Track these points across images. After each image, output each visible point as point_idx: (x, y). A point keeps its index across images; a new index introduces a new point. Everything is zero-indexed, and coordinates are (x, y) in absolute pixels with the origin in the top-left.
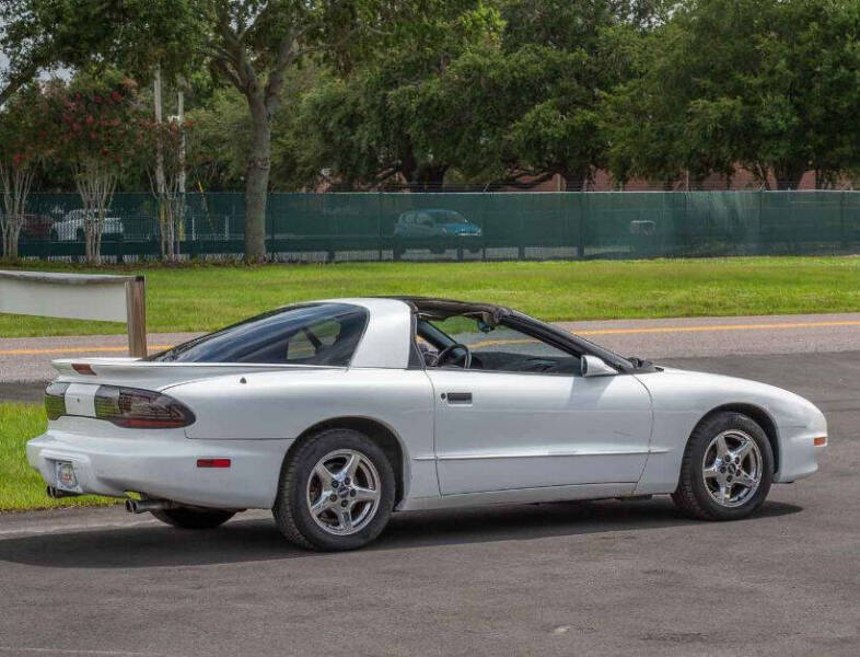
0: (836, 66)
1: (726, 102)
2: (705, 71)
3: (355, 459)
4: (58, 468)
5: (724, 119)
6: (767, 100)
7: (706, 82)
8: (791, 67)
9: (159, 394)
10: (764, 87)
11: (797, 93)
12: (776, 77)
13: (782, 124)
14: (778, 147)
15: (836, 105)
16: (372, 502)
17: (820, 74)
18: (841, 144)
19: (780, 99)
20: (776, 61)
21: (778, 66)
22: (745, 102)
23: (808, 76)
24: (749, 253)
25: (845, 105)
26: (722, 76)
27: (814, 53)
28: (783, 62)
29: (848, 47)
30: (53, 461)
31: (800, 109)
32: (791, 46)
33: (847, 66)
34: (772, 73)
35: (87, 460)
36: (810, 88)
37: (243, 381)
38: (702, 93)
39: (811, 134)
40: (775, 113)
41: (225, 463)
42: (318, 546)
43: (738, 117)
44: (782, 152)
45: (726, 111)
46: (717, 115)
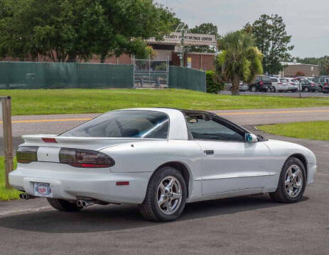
0: (92, 14)
1: (48, 27)
2: (39, 15)
3: (173, 180)
4: (36, 186)
5: (47, 34)
6: (65, 27)
7: (39, 19)
8: (74, 14)
9: (98, 152)
10: (63, 22)
11: (76, 25)
12: (68, 18)
13: (71, 37)
14: (69, 46)
15: (92, 30)
16: (178, 199)
17: (85, 17)
18: (93, 45)
19: (70, 27)
20: (68, 12)
21: (68, 14)
22: (56, 27)
23: (81, 18)
24: (73, 87)
25: (95, 30)
26: (45, 17)
27: (82, 9)
28: (71, 12)
29: (97, 7)
30: (33, 183)
31: (77, 31)
32: (73, 6)
33: (96, 15)
34: (66, 16)
35: (59, 182)
36: (81, 23)
37: (132, 146)
38: (38, 23)
39: (82, 41)
40: (68, 32)
41: (126, 183)
42: (160, 220)
43: (53, 33)
44: (71, 48)
45: (48, 31)
46: (44, 32)
